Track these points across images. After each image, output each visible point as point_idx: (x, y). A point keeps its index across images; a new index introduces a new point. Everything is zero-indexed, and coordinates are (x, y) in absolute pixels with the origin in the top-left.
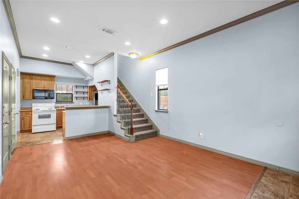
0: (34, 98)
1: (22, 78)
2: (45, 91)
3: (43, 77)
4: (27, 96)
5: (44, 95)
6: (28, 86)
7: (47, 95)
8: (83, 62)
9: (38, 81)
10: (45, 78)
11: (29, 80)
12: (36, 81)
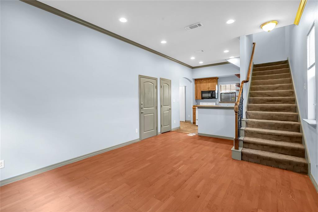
0: (203, 98)
1: (196, 83)
2: (209, 92)
3: (208, 80)
4: (198, 97)
5: (208, 96)
6: (198, 89)
7: (210, 95)
8: (234, 57)
9: (205, 84)
10: (209, 80)
11: (199, 84)
12: (204, 84)
